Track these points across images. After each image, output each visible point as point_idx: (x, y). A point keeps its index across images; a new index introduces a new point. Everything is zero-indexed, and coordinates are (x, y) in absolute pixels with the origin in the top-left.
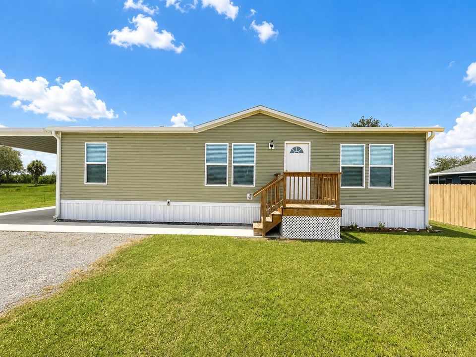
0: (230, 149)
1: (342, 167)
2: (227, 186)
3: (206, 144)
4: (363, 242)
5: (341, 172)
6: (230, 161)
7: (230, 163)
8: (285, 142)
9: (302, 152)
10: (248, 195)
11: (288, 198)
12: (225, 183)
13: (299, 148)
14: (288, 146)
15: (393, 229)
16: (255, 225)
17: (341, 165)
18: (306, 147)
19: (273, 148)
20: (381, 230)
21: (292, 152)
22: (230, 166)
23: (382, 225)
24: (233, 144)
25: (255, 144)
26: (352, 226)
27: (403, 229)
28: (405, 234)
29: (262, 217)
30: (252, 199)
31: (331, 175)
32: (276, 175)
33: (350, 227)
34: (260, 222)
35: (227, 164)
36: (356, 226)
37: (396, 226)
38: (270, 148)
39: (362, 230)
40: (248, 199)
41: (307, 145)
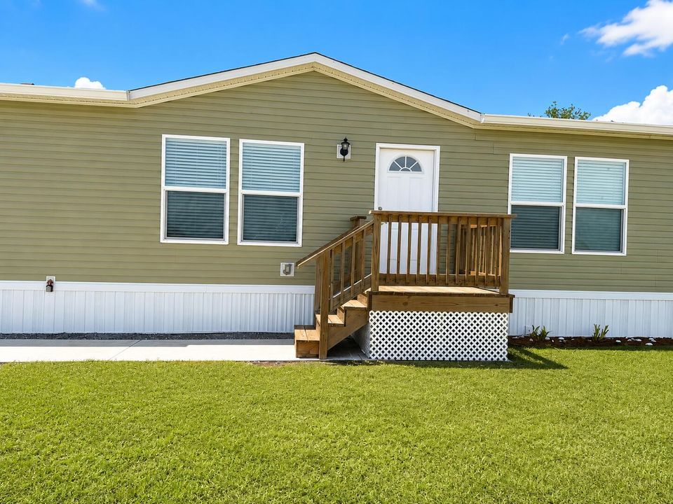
0: (235, 156)
1: (513, 206)
2: (226, 242)
3: (164, 136)
4: (560, 367)
5: (509, 213)
6: (234, 183)
7: (234, 189)
8: (378, 145)
9: (418, 168)
10: (283, 266)
11: (383, 270)
12: (220, 236)
13: (411, 161)
14: (385, 155)
15: (623, 339)
16: (301, 335)
17: (511, 202)
18: (429, 157)
19: (348, 157)
20: (598, 342)
21: (393, 168)
22: (234, 196)
23: (600, 332)
24: (242, 141)
25: (302, 145)
26: (534, 335)
27: (645, 340)
28: (648, 348)
29: (319, 317)
30: (292, 275)
31: (487, 219)
32: (356, 220)
33: (531, 336)
34: (313, 327)
35: (226, 191)
36: (544, 334)
37: (630, 334)
38: (340, 156)
39: (557, 343)
40: (282, 274)
41: (431, 154)
